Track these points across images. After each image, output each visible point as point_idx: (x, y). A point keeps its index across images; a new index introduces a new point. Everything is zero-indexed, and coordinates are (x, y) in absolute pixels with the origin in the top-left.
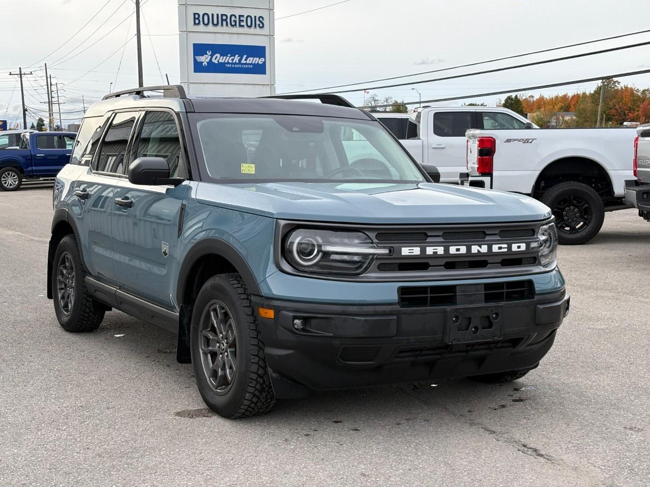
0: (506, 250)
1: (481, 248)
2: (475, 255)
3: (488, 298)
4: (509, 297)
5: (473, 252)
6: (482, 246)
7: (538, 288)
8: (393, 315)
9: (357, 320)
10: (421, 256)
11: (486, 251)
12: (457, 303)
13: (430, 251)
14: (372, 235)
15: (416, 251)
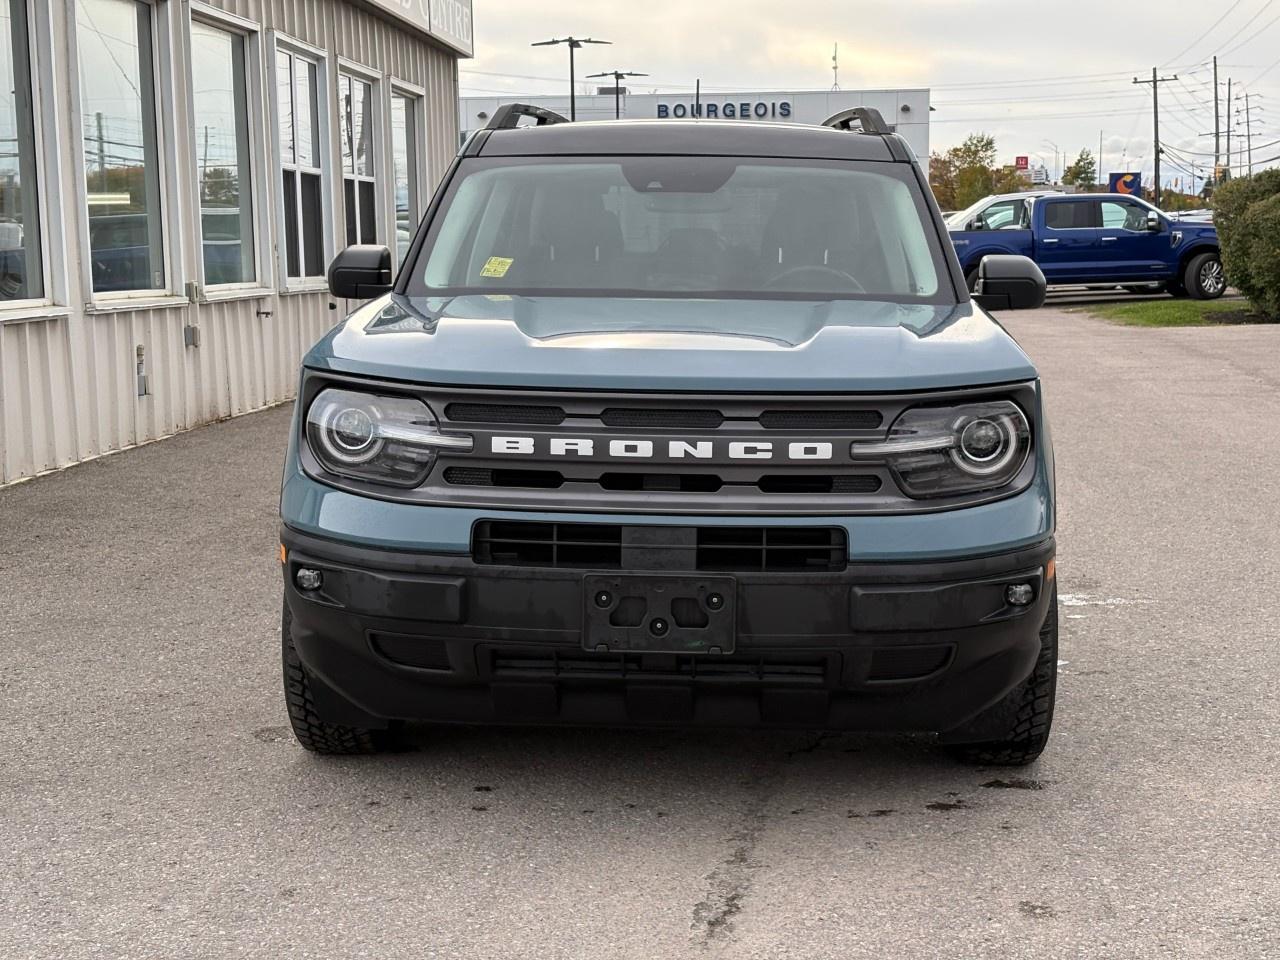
0: (769, 455)
1: (695, 447)
2: (676, 463)
3: (704, 560)
4: (778, 561)
5: (672, 454)
6: (699, 443)
7: (857, 547)
8: (458, 576)
9: (379, 581)
10: (533, 458)
11: (710, 456)
12: (622, 565)
13: (558, 446)
14: (439, 407)
15: (526, 445)
